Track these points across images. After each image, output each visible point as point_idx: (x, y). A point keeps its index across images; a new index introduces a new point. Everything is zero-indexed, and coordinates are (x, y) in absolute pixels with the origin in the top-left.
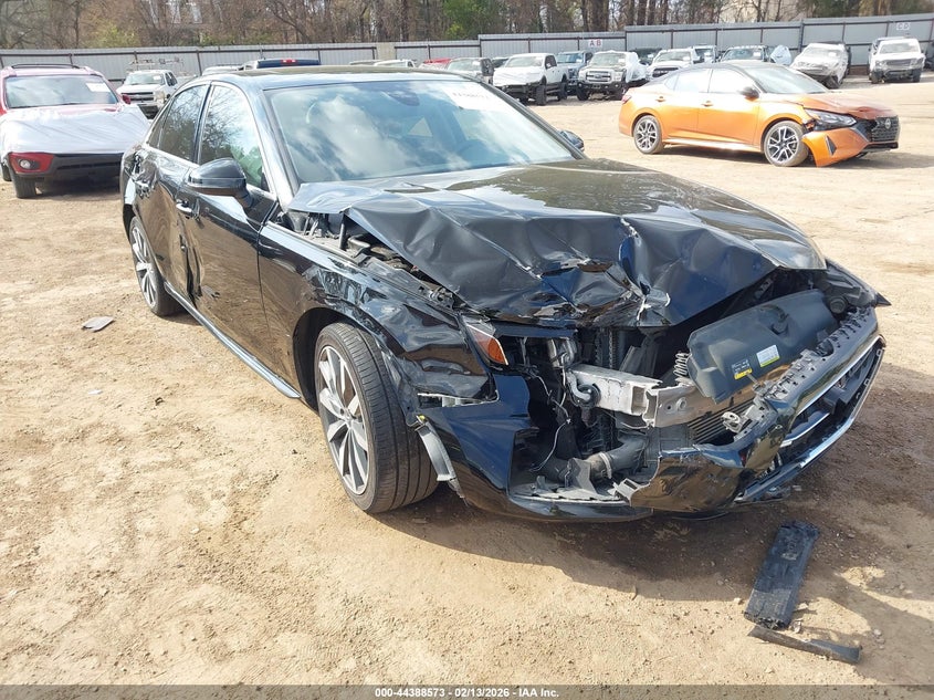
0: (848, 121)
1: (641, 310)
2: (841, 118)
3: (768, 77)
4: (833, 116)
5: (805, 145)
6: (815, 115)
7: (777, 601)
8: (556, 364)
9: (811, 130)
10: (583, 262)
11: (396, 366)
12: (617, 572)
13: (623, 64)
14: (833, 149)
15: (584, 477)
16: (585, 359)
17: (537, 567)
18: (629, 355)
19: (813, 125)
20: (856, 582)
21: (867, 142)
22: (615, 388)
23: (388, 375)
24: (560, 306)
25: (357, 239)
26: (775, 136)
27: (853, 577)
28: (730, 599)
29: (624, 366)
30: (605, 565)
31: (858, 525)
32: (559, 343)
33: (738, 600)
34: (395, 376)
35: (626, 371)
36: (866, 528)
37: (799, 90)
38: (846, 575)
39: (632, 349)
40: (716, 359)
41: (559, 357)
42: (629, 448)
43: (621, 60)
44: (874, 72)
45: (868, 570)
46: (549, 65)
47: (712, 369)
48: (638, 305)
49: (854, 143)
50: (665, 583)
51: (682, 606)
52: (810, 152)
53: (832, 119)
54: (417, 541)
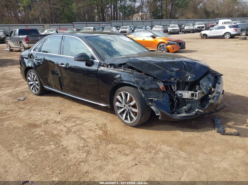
0: (176, 43)
1: (189, 78)
2: (174, 42)
3: (157, 33)
4: (172, 42)
5: (167, 48)
6: (168, 41)
7: (221, 129)
8: (174, 90)
9: (168, 45)
10: (178, 70)
11: (143, 93)
12: (190, 129)
13: (113, 30)
14: (173, 49)
15: (183, 111)
16: (178, 89)
17: (175, 131)
18: (186, 87)
19: (168, 44)
20: (230, 125)
21: (180, 47)
22: (186, 94)
23: (141, 95)
24: (174, 78)
25: (127, 68)
26: (160, 46)
27: (229, 124)
28: (213, 130)
29: (185, 89)
30: (187, 129)
31: (225, 116)
32: (174, 86)
33: (214, 130)
34: (143, 95)
35: (186, 90)
36: (226, 116)
37: (163, 36)
38: (228, 124)
39: (187, 86)
40: (205, 86)
41: (174, 89)
42: (189, 105)
43: (112, 29)
44: (169, 32)
45: (231, 123)
46: (94, 30)
47: (204, 88)
48: (188, 77)
49: (177, 48)
50: (200, 130)
51: (206, 133)
52: (168, 50)
53: (172, 43)
54: (148, 130)
